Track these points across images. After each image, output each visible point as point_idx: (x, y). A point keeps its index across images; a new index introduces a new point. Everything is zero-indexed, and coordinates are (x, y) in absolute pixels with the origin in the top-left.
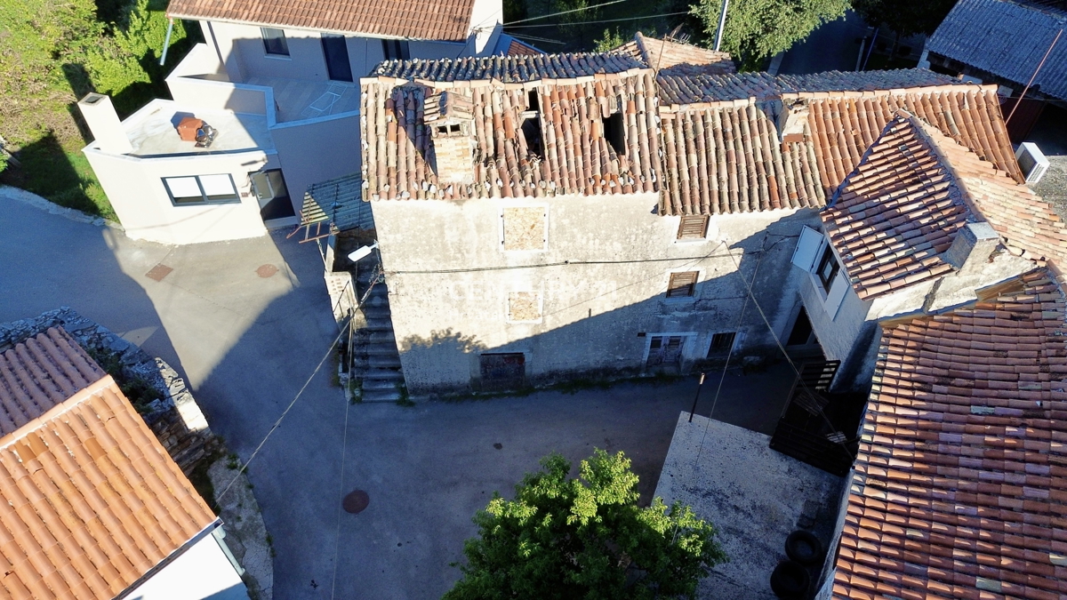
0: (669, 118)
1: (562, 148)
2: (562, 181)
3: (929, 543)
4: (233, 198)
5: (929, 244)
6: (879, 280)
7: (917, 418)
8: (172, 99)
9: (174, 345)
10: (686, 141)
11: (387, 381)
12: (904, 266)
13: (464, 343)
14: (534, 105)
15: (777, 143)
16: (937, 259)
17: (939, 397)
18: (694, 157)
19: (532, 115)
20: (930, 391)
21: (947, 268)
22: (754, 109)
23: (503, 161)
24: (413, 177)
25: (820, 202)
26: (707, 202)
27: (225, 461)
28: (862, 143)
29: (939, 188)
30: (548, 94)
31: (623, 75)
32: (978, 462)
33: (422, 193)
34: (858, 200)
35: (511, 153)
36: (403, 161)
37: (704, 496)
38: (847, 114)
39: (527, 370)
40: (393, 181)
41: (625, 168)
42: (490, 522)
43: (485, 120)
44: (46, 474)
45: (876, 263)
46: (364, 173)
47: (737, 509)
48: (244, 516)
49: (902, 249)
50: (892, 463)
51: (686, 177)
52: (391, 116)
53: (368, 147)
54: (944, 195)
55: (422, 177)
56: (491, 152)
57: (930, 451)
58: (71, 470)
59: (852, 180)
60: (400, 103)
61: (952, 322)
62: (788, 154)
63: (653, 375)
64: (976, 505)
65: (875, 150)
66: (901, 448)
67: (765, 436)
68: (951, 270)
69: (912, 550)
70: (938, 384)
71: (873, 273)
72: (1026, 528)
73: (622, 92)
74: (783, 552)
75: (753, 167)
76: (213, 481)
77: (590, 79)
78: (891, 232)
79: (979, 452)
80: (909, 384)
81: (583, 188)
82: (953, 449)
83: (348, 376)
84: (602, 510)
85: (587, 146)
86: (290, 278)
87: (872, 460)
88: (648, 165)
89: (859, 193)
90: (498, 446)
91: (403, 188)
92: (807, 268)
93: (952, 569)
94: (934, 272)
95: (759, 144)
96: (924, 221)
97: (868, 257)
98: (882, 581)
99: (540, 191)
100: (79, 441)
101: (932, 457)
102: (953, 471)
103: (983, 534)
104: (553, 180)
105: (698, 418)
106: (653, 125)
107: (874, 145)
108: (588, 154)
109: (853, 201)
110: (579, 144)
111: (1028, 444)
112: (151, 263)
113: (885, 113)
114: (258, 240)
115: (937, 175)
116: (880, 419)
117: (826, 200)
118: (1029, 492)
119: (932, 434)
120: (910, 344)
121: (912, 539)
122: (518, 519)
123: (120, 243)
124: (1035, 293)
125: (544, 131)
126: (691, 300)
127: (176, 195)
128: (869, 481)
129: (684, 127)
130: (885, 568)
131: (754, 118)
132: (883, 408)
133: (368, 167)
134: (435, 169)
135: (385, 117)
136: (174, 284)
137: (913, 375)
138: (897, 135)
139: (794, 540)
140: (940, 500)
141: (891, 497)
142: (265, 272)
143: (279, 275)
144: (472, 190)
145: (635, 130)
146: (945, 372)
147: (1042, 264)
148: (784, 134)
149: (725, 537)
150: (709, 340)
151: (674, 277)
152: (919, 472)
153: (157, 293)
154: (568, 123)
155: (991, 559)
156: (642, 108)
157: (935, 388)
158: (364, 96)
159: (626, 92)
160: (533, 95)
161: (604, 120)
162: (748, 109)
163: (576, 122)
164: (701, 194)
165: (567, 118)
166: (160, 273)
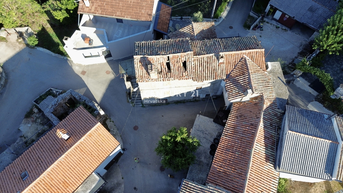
0: (196, 59)
1: (174, 70)
2: (174, 77)
3: (231, 146)
4: (99, 56)
5: (242, 90)
6: (232, 97)
7: (234, 124)
8: (80, 30)
9: (92, 92)
10: (199, 64)
11: (139, 102)
12: (237, 94)
13: (155, 98)
14: (169, 60)
15: (218, 64)
16: (243, 94)
17: (239, 120)
18: (201, 68)
19: (168, 61)
20: (238, 118)
21: (244, 96)
22: (214, 56)
23: (163, 73)
24: (146, 78)
25: (225, 78)
26: (203, 78)
27: (109, 120)
28: (235, 63)
29: (246, 77)
30: (171, 57)
31: (186, 53)
32: (241, 133)
33: (148, 81)
34: (232, 77)
35: (164, 71)
36: (143, 74)
37: (200, 131)
38: (233, 56)
39: (168, 101)
40: (142, 78)
41: (187, 74)
42: (163, 140)
43: (159, 63)
44: (93, 139)
45: (232, 93)
46: (136, 77)
47: (206, 133)
48: (115, 131)
49: (238, 90)
50: (229, 132)
51: (199, 73)
52: (140, 64)
53: (136, 71)
54: (247, 79)
55: (147, 77)
56: (160, 71)
57: (235, 130)
58: (97, 138)
59: (232, 73)
60: (142, 61)
61: (244, 104)
62: (219, 67)
63: (194, 100)
64: (239, 140)
65: (237, 65)
66: (231, 129)
67: (212, 119)
68: (245, 96)
69: (228, 147)
70: (239, 117)
71: (231, 95)
72: (245, 145)
73: (186, 57)
74: (213, 141)
75: (212, 70)
76: (107, 124)
77: (180, 54)
78: (236, 86)
79: (242, 131)
80: (234, 117)
81: (178, 79)
82: (239, 130)
83: (131, 100)
84: (181, 138)
85: (179, 69)
86: (114, 74)
87: (226, 131)
88: (191, 73)
89: (232, 76)
90: (163, 116)
91: (144, 80)
92: (223, 86)
93: (233, 150)
94: (242, 96)
95: (214, 65)
96: (242, 84)
97: (231, 92)
98: (223, 152)
99: (170, 80)
100: (97, 133)
101: (235, 131)
102: (237, 134)
103: (239, 145)
104: (173, 77)
105: (201, 116)
106: (192, 64)
107: (238, 64)
108: (179, 71)
109: (231, 78)
110: (178, 68)
111: (249, 130)
112: (81, 70)
113: (241, 56)
114: (104, 64)
115: (247, 74)
116: (228, 124)
117: (226, 77)
118: (247, 139)
119: (236, 127)
120: (237, 108)
121: (229, 145)
122: (168, 139)
123: (72, 64)
124: (259, 100)
125: (171, 66)
126: (201, 90)
127: (85, 56)
128: (224, 135)
129: (199, 60)
130: (224, 150)
131: (213, 58)
132: (229, 122)
133: (137, 76)
134: (150, 76)
135: (139, 64)
136: (88, 76)
137: (236, 115)
138: (242, 62)
139: (215, 139)
140: (234, 139)
141: (227, 138)
142: (108, 72)
143: (111, 73)
144: (157, 80)
145: (189, 65)
146: (241, 115)
147: (261, 95)
148: (219, 62)
149: (203, 139)
150: (205, 95)
151: (197, 88)
152: (232, 134)
153: (84, 78)
154: (175, 64)
155: (239, 149)
156: (190, 61)
157: (239, 118)
158: (135, 60)
159: (187, 57)
160: (168, 57)
161: (183, 63)
162: (212, 56)
163: (177, 64)
164: (202, 76)
165: (175, 63)
166: (84, 73)
